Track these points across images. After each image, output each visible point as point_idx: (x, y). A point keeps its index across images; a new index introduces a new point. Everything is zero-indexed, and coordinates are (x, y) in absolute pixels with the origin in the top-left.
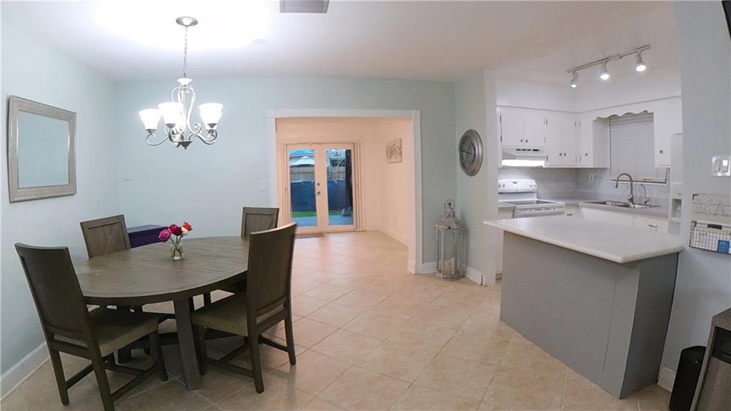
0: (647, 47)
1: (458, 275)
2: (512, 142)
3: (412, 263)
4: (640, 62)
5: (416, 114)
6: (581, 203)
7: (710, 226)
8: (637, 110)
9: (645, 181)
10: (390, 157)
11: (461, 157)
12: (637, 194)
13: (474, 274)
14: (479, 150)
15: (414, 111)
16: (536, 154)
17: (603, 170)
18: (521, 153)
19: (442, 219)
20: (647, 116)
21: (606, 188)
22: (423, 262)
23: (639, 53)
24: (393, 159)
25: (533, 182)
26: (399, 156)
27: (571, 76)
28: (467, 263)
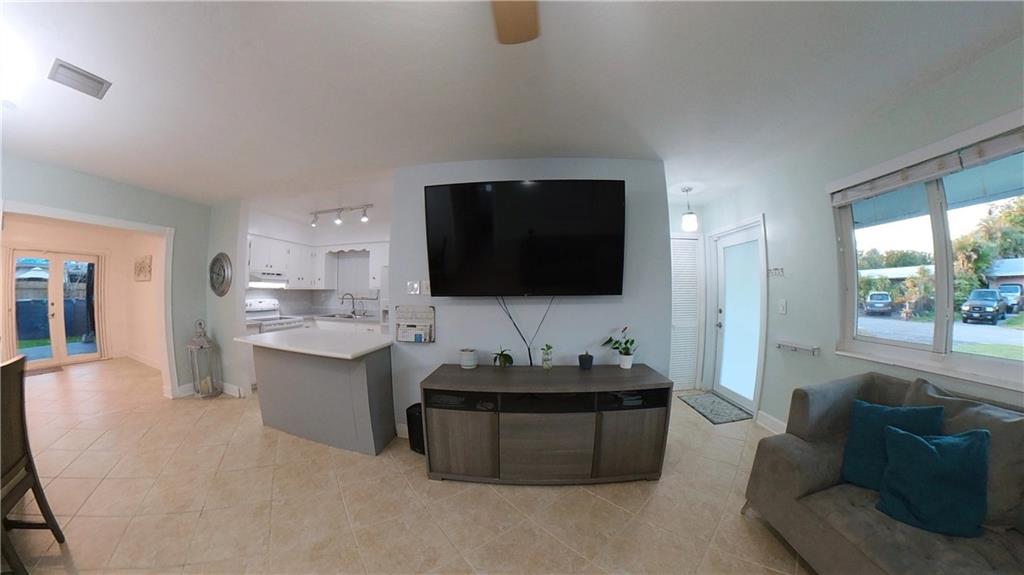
0: (372, 205)
1: (216, 392)
2: (259, 266)
3: (168, 390)
4: (365, 215)
5: (169, 231)
6: (316, 317)
7: (408, 326)
8: (359, 248)
9: (363, 298)
10: (139, 275)
11: (212, 278)
12: (357, 308)
13: (231, 389)
14: (228, 272)
15: (168, 229)
16: (277, 277)
17: (332, 291)
18: (265, 277)
19: (195, 339)
20: (365, 253)
21: (334, 305)
22: (179, 385)
23: (365, 209)
24: (142, 277)
25: (276, 302)
26: (148, 275)
27: (312, 218)
28: (222, 379)
